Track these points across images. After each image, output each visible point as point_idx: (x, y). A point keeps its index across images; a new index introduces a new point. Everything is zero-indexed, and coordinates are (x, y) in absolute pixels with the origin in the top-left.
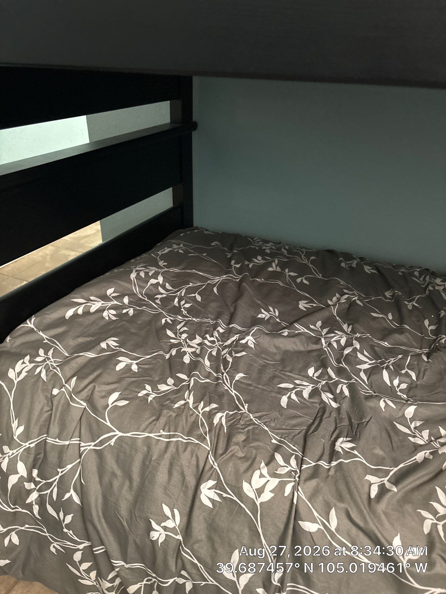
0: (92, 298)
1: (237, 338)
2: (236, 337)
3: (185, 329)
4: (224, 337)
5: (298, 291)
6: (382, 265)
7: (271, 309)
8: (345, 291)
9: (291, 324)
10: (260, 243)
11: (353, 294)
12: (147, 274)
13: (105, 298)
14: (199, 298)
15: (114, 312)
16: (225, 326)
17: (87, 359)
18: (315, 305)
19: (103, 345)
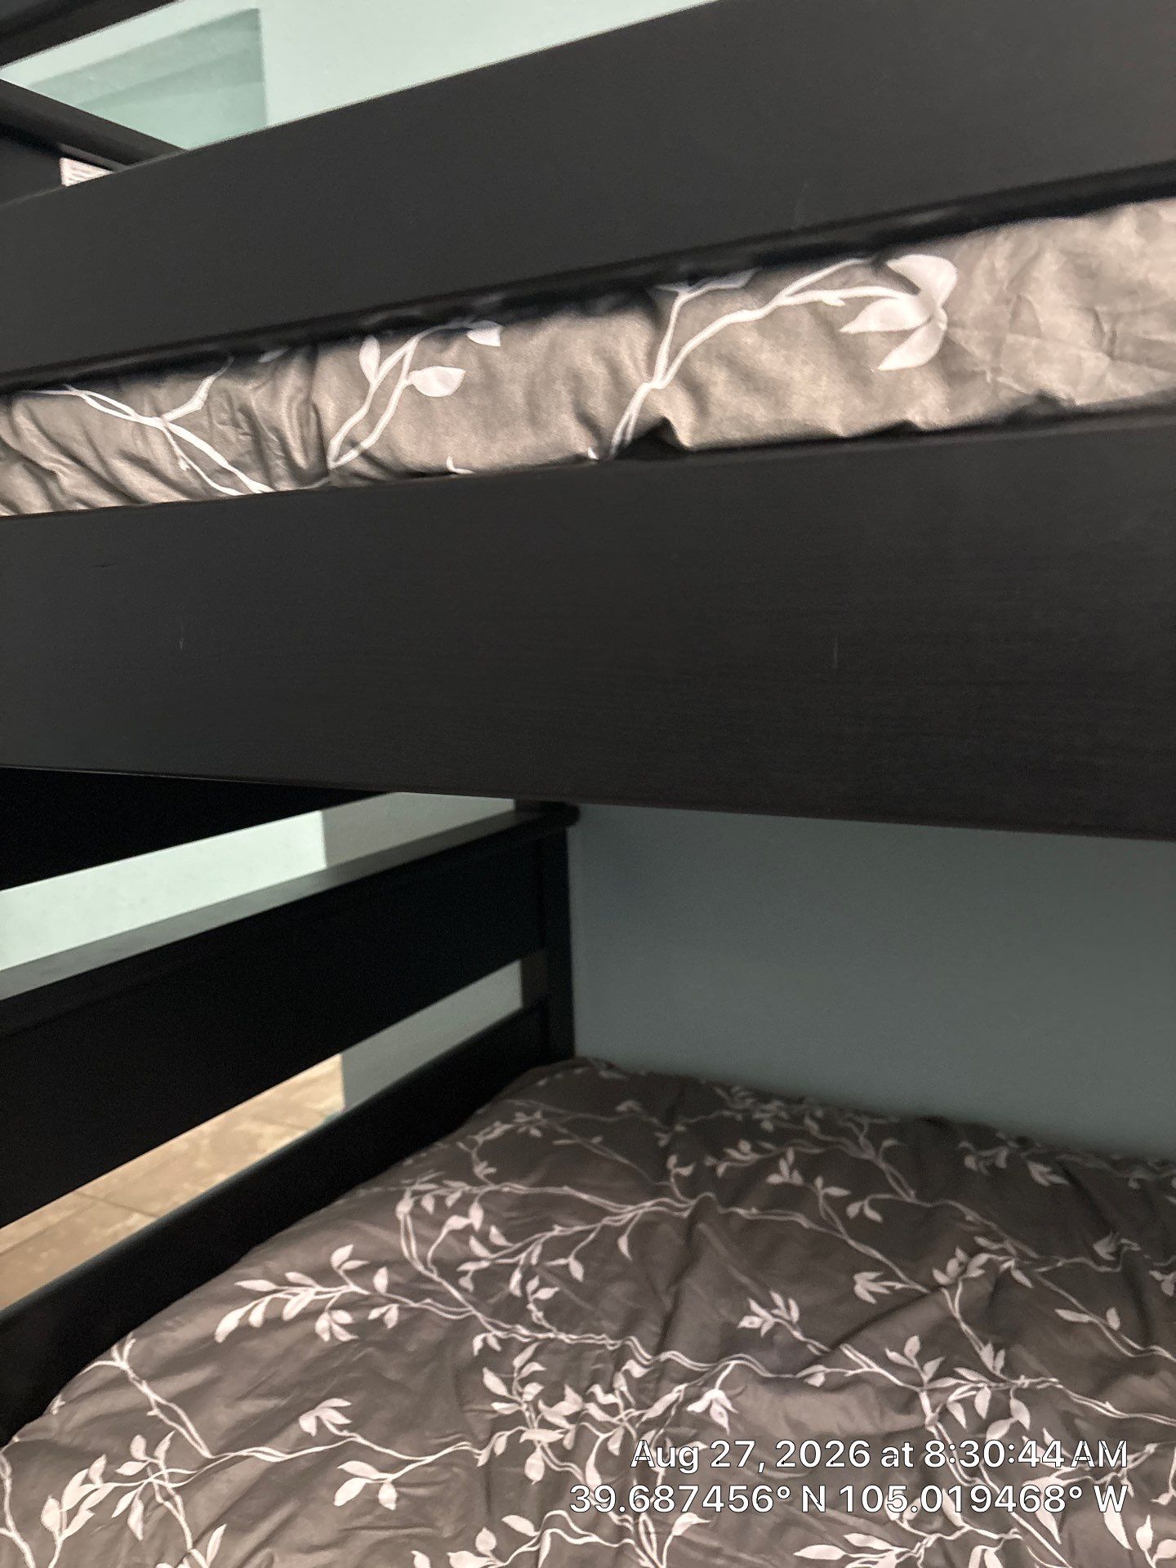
0: (292, 1276)
1: (678, 1398)
2: (677, 1392)
3: (536, 1367)
4: (645, 1392)
5: (852, 1243)
6: (1078, 1160)
7: (778, 1299)
8: (982, 1241)
9: (835, 1345)
10: (749, 1101)
11: (1003, 1252)
12: (440, 1201)
13: (325, 1275)
14: (577, 1271)
15: (344, 1317)
16: (649, 1357)
17: (261, 1468)
18: (899, 1286)
19: (307, 1423)
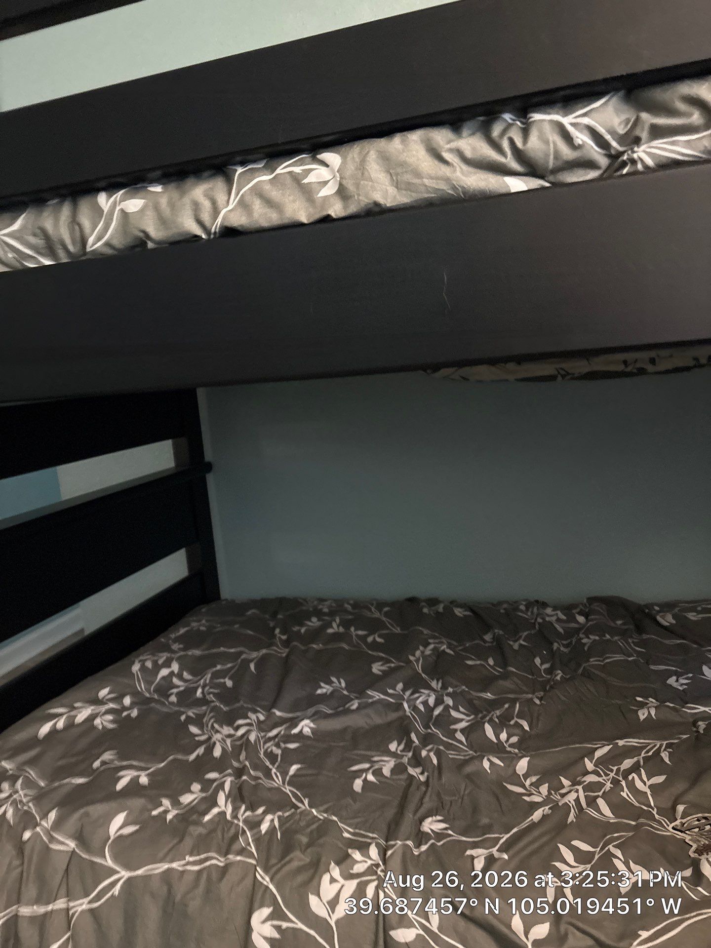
0: (76, 705)
5: (370, 652)
6: (477, 606)
7: (334, 679)
8: (431, 640)
9: (363, 691)
10: (316, 602)
11: (442, 643)
12: (155, 663)
13: (97, 702)
14: (229, 683)
15: (110, 717)
17: (73, 786)
18: (393, 665)
19: (96, 764)
